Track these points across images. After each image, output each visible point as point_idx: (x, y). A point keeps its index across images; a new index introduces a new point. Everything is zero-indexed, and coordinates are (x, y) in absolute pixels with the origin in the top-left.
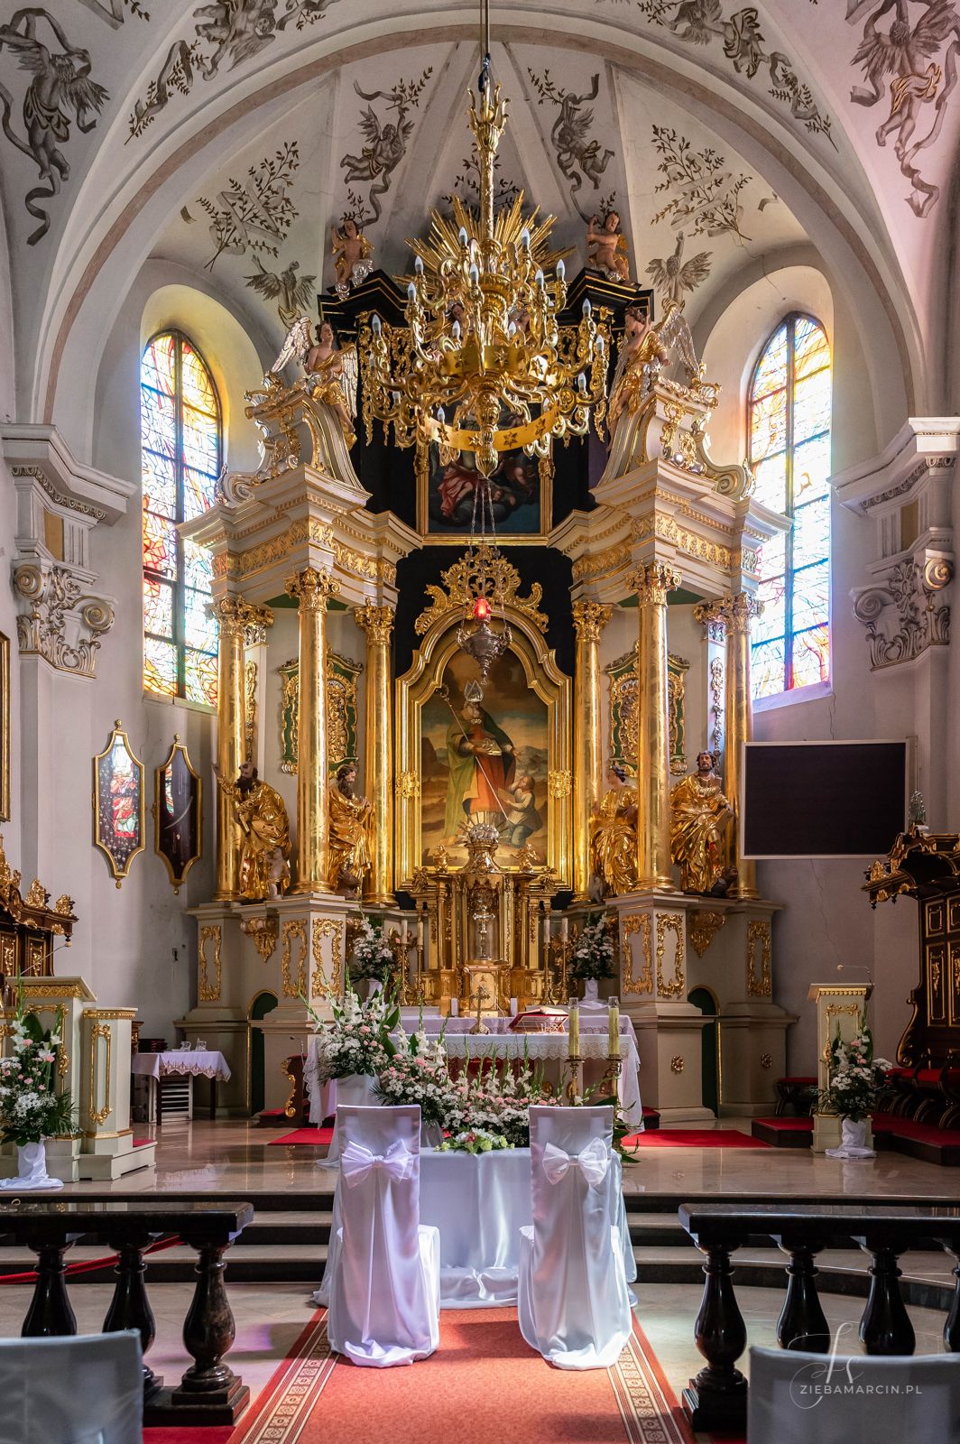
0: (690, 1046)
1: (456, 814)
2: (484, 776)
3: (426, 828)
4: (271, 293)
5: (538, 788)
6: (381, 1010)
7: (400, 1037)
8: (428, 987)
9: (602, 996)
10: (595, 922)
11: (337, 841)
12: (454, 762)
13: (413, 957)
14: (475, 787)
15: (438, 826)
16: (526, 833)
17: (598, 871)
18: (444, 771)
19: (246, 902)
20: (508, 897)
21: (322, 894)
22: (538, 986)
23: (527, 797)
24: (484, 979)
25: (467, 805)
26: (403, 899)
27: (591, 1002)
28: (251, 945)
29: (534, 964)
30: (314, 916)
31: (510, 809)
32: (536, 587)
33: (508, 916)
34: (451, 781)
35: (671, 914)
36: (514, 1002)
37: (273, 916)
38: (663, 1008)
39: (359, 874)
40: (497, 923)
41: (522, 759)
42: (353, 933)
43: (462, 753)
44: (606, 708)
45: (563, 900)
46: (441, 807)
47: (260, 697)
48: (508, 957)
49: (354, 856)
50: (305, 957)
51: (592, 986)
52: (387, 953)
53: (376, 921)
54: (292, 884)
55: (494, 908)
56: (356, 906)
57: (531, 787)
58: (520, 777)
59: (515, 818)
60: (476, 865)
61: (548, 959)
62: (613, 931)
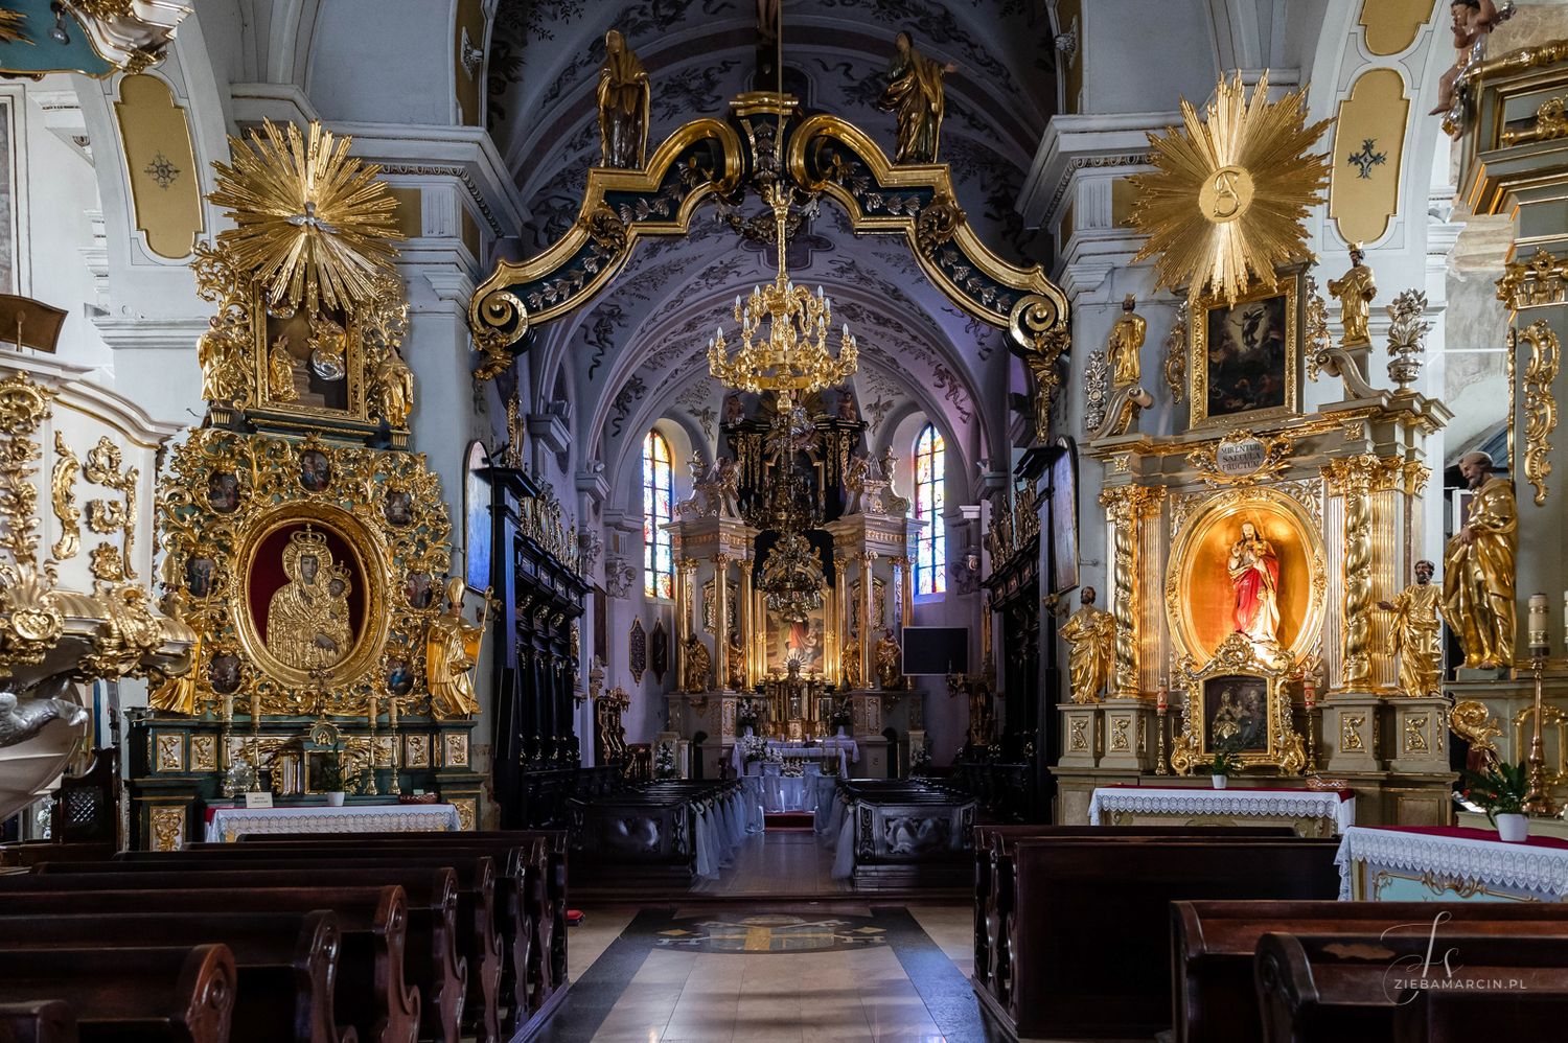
0: (882, 753)
1: (782, 648)
2: (795, 632)
3: (769, 655)
4: (697, 415)
5: (819, 637)
7: (768, 750)
8: (772, 729)
9: (845, 733)
10: (842, 700)
12: (781, 625)
13: (764, 715)
14: (791, 637)
15: (774, 654)
16: (815, 657)
17: (845, 678)
18: (776, 629)
19: (692, 692)
20: (805, 690)
21: (727, 690)
22: (818, 729)
23: (815, 641)
25: (787, 645)
26: (759, 689)
27: (841, 736)
28: (693, 711)
29: (817, 718)
30: (724, 700)
31: (807, 646)
32: (817, 549)
33: (805, 698)
34: (780, 634)
35: (874, 698)
36: (808, 736)
37: (705, 699)
38: (869, 738)
39: (740, 680)
40: (800, 702)
41: (812, 624)
42: (739, 706)
43: (785, 621)
44: (849, 603)
45: (831, 689)
46: (775, 645)
47: (694, 599)
48: (805, 715)
49: (738, 672)
50: (720, 716)
51: (841, 728)
52: (754, 715)
53: (749, 701)
54: (713, 685)
55: (799, 695)
56: (740, 695)
57: (817, 636)
58: (811, 632)
59: (809, 651)
60: (792, 678)
61: (824, 713)
62: (849, 704)
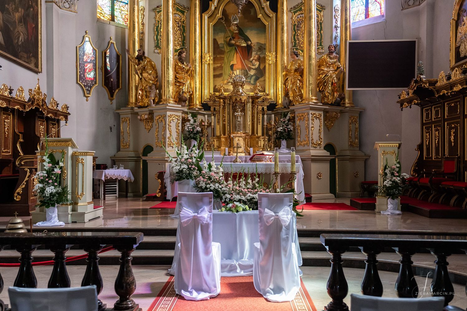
0: (325, 168)
1: (227, 70)
2: (239, 55)
3: (215, 76)
5: (262, 60)
6: (196, 152)
8: (216, 143)
9: (288, 147)
10: (285, 116)
11: (178, 82)
12: (227, 49)
13: (210, 130)
14: (236, 59)
15: (220, 76)
16: (257, 79)
17: (287, 95)
18: (222, 52)
19: (140, 107)
20: (249, 106)
21: (172, 104)
22: (261, 143)
23: (257, 64)
24: (239, 140)
25: (232, 67)
26: (205, 106)
27: (284, 150)
28: (142, 125)
29: (260, 133)
30: (168, 113)
31: (250, 69)
33: (249, 113)
34: (225, 57)
35: (317, 113)
36: (251, 150)
37: (151, 113)
38: (314, 152)
39: (187, 96)
40: (245, 116)
41: (255, 47)
42: (185, 121)
43: (230, 45)
44: (290, 26)
45: (272, 107)
46: (221, 68)
47: (146, 21)
48: (249, 131)
49: (185, 88)
50: (165, 130)
51: (284, 143)
52: (199, 129)
53: (194, 115)
54: (159, 100)
55: (243, 110)
56: (186, 109)
57: (259, 59)
58: (254, 55)
59: (252, 73)
60: (236, 92)
61: (266, 132)
62: (292, 120)
